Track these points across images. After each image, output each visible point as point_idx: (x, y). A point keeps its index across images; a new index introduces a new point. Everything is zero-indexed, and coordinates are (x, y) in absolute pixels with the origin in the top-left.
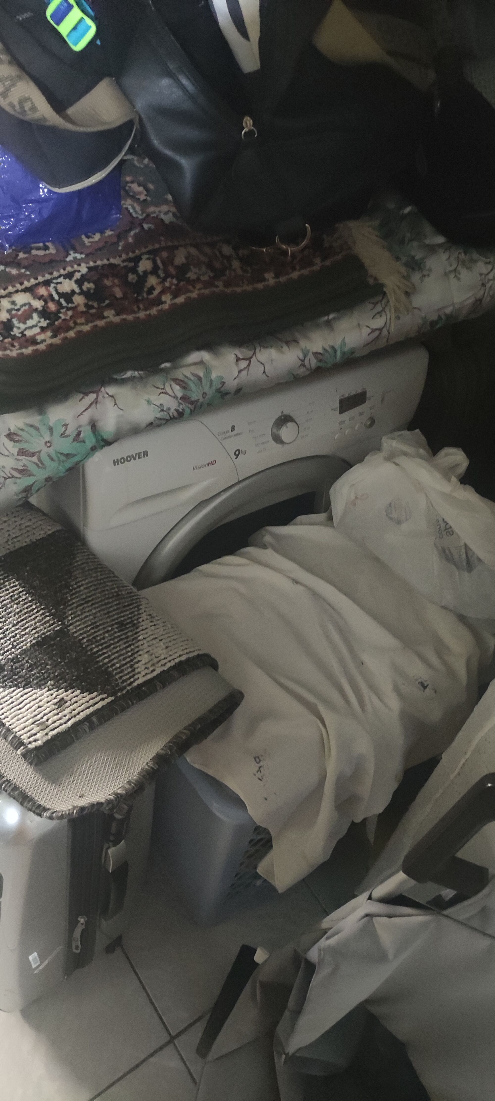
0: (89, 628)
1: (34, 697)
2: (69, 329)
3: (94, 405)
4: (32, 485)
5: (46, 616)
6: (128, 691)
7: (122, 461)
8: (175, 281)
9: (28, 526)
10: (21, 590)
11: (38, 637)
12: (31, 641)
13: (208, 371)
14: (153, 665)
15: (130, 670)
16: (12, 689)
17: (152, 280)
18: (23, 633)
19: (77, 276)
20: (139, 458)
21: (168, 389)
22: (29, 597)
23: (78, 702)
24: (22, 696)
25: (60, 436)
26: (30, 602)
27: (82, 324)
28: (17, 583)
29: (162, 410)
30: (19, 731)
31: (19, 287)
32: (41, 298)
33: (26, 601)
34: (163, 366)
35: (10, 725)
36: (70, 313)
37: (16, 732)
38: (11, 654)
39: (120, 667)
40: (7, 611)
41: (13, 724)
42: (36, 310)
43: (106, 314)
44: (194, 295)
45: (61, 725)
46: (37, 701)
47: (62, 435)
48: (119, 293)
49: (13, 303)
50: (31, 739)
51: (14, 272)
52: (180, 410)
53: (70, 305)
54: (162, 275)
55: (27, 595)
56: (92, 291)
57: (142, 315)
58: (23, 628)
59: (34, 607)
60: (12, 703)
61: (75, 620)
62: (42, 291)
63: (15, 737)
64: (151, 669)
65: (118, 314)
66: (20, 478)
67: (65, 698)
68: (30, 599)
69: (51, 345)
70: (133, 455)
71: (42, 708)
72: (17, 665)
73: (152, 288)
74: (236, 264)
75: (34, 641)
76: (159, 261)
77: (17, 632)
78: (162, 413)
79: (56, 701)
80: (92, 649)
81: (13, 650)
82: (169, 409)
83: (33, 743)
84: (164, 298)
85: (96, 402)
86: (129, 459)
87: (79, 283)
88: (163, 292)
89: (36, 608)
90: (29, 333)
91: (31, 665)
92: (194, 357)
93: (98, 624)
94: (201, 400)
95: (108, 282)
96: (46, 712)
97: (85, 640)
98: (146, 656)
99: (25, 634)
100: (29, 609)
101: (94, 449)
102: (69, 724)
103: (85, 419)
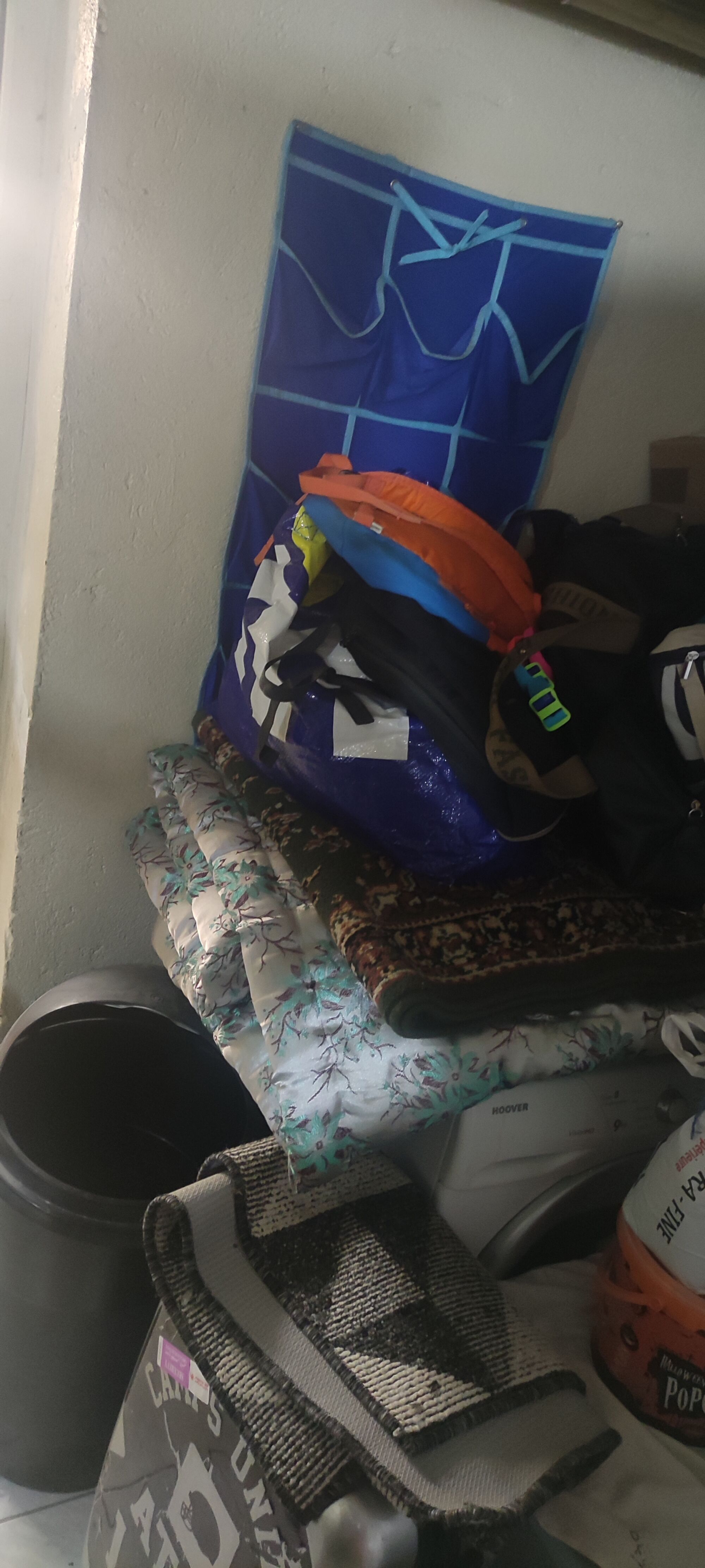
0: (454, 1305)
1: (404, 1373)
2: (494, 963)
3: (506, 1043)
4: (429, 1119)
5: (407, 1281)
6: (504, 1390)
7: (502, 1110)
8: (593, 931)
9: (380, 1172)
10: (377, 1244)
11: (401, 1303)
12: (393, 1307)
13: (617, 1026)
14: (528, 1366)
15: (503, 1365)
16: (379, 1359)
17: (571, 928)
18: (384, 1295)
19: (503, 914)
20: (519, 1110)
21: (578, 1039)
22: (386, 1254)
23: (454, 1390)
24: (390, 1369)
25: (468, 1070)
26: (388, 1260)
27: (507, 961)
28: (372, 1235)
29: (571, 1060)
30: (392, 1409)
31: (449, 917)
32: (469, 930)
33: (384, 1258)
34: (573, 1013)
35: (382, 1400)
36: (496, 949)
37: (389, 1410)
38: (373, 1317)
39: (493, 1359)
40: (365, 1266)
41: (385, 1399)
42: (464, 941)
43: (529, 953)
44: (612, 947)
45: (437, 1412)
46: (408, 1378)
47: (470, 1069)
48: (539, 935)
49: (444, 932)
50: (408, 1421)
51: (446, 903)
52: (587, 1062)
53: (496, 941)
54: (581, 924)
55: (385, 1252)
56: (516, 930)
57: (560, 959)
58: (383, 1289)
59: (393, 1267)
60: (380, 1375)
61: (439, 1291)
62: (471, 924)
63: (388, 1415)
64: (527, 1370)
65: (539, 956)
66: (419, 1109)
67: (438, 1381)
68: (388, 1257)
69: (477, 976)
70: (513, 1106)
71: (414, 1388)
72: (382, 1332)
73: (570, 936)
74: (648, 922)
75: (397, 1308)
76: (577, 911)
77: (377, 1293)
78: (570, 1062)
79: (429, 1382)
80: (460, 1331)
81: (375, 1313)
82: (577, 1059)
83: (410, 1426)
84: (582, 946)
85: (508, 1040)
86: (508, 1109)
87: (505, 920)
88: (582, 940)
89: (396, 1268)
90: (457, 962)
91: (396, 1335)
92: (603, 1009)
93: (463, 1302)
94: (608, 1055)
95: (530, 924)
96: (419, 1393)
97: (452, 1319)
98: (520, 1353)
99: (387, 1297)
100: (388, 1269)
101: (495, 1090)
102: (446, 1413)
103: (495, 1056)
